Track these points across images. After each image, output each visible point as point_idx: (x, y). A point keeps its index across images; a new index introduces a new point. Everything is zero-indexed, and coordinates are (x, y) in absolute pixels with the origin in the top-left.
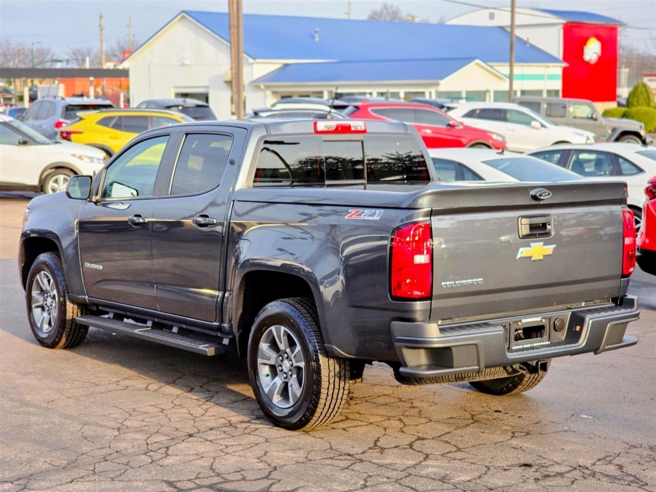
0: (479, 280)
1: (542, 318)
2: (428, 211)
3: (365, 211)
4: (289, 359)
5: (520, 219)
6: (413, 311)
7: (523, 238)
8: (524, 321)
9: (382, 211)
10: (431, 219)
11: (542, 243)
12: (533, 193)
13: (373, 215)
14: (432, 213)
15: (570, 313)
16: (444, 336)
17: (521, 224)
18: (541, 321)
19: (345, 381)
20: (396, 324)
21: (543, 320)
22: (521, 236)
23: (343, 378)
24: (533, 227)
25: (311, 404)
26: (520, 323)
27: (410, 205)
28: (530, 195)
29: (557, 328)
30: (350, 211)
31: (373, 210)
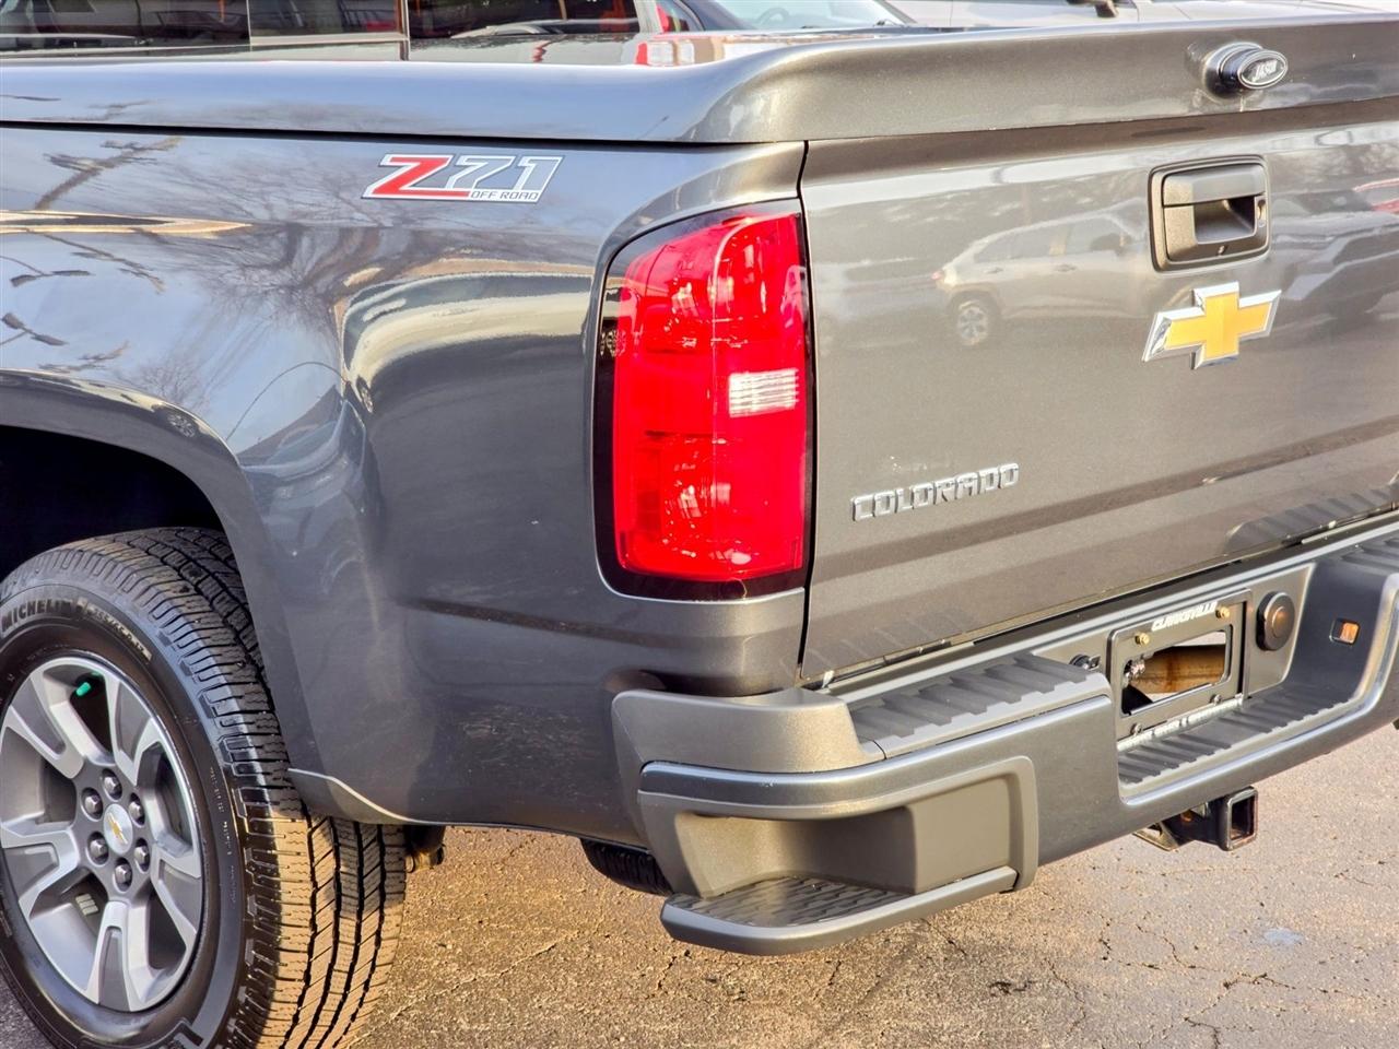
0: (1004, 468)
1: (1221, 604)
2: (790, 155)
3: (462, 161)
4: (126, 795)
5: (1157, 180)
6: (726, 645)
7: (1168, 268)
8: (1158, 625)
9: (555, 158)
10: (799, 196)
11: (1234, 287)
12: (1212, 61)
13: (507, 179)
14: (805, 167)
15: (1311, 567)
16: (879, 755)
17: (1163, 206)
18: (1217, 614)
19: (381, 908)
20: (639, 705)
21: (1225, 611)
22: (1161, 259)
23: (372, 900)
24: (1207, 216)
25: (232, 1022)
26: (1144, 638)
27: (700, 127)
28: (1204, 71)
29: (1268, 640)
30: (387, 161)
31: (505, 157)
